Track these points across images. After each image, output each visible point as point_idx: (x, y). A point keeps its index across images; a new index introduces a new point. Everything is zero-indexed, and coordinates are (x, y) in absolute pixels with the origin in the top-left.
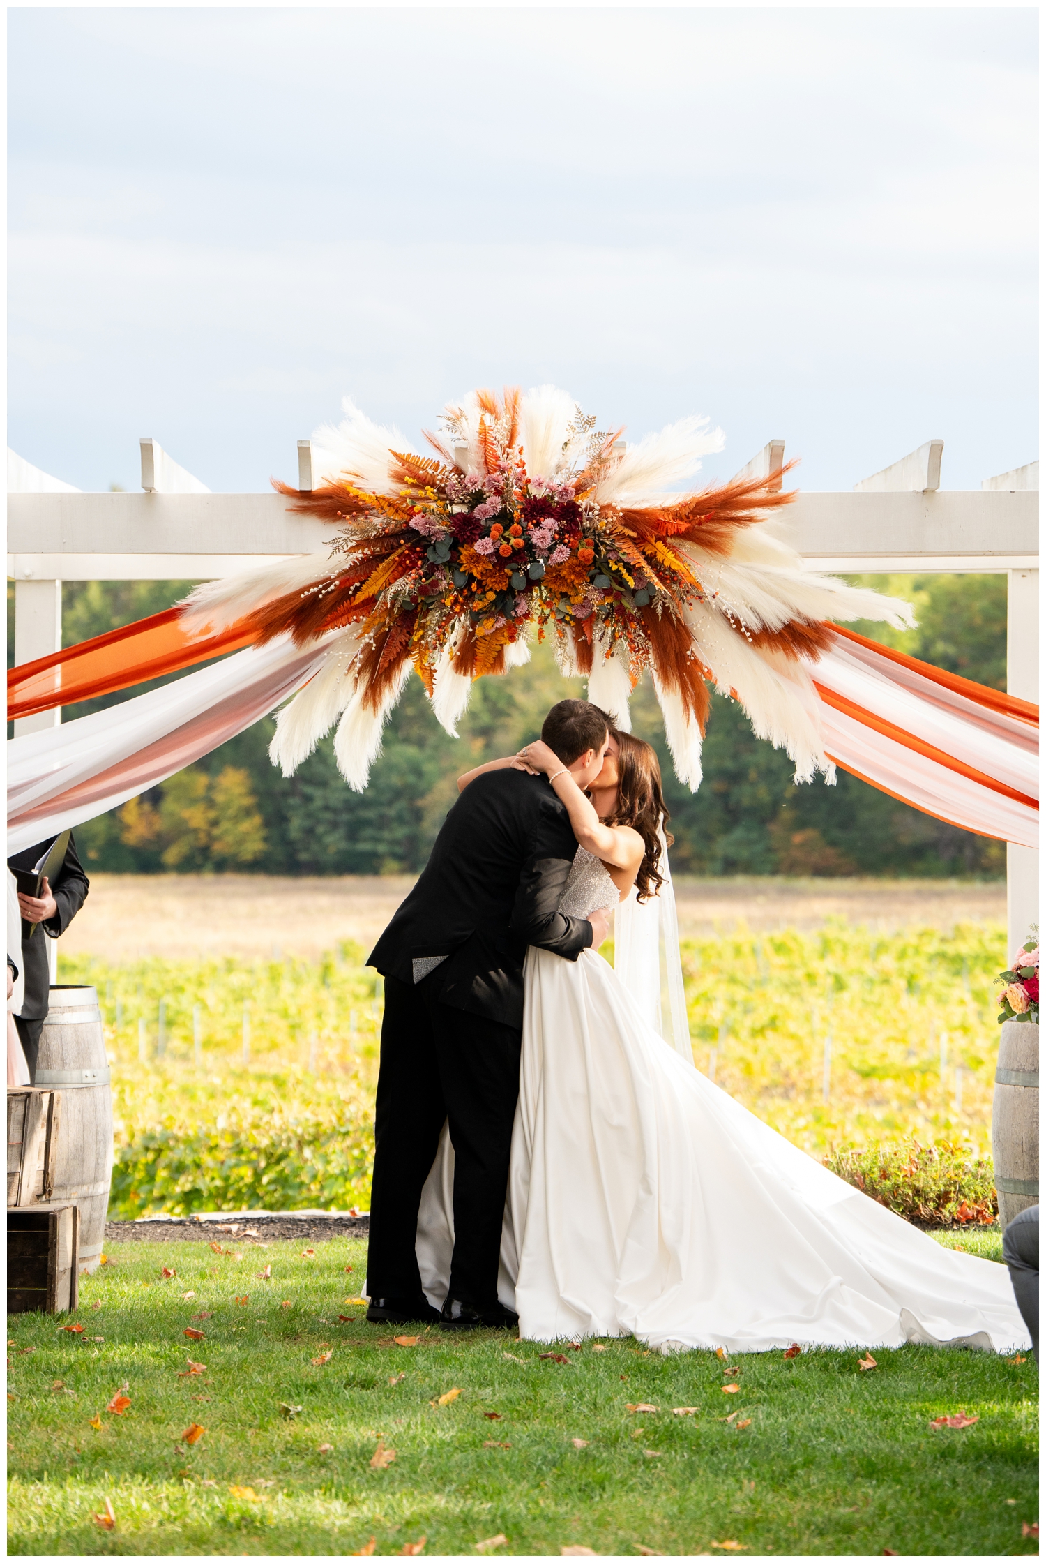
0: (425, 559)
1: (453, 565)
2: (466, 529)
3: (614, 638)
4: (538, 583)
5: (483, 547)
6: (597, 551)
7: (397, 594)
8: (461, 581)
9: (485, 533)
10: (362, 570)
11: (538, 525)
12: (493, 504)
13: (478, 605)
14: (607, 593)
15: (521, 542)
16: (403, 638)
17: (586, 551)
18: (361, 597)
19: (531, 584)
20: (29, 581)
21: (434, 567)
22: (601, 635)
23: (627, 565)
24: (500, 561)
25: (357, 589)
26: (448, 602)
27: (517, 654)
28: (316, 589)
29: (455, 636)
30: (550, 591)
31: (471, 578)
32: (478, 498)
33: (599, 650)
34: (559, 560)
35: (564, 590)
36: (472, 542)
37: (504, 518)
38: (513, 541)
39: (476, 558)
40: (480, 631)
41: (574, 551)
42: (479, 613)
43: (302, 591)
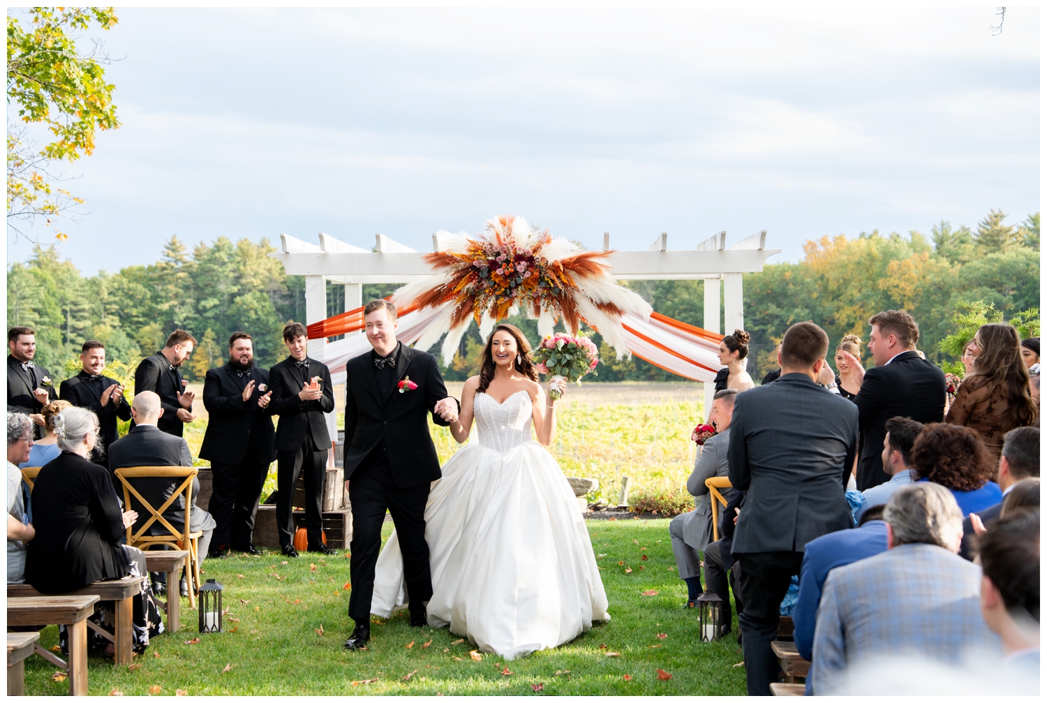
0: (478, 276)
1: (489, 278)
2: (493, 265)
3: (548, 305)
4: (520, 285)
5: (499, 271)
6: (540, 273)
7: (468, 289)
8: (492, 284)
9: (500, 267)
10: (457, 281)
11: (519, 264)
12: (503, 257)
13: (498, 293)
14: (545, 288)
15: (513, 270)
16: (471, 304)
17: (536, 274)
18: (456, 290)
19: (517, 285)
20: (350, 284)
21: (482, 279)
22: (543, 303)
23: (551, 280)
24: (506, 277)
25: (455, 288)
26: (487, 291)
27: (514, 310)
28: (439, 288)
29: (490, 304)
30: (525, 287)
31: (495, 283)
32: (498, 254)
33: (543, 309)
34: (527, 276)
35: (529, 287)
36: (495, 270)
37: (507, 262)
38: (510, 270)
39: (497, 276)
40: (499, 302)
41: (532, 273)
42: (499, 295)
43: (435, 289)
